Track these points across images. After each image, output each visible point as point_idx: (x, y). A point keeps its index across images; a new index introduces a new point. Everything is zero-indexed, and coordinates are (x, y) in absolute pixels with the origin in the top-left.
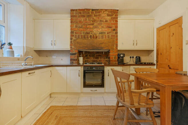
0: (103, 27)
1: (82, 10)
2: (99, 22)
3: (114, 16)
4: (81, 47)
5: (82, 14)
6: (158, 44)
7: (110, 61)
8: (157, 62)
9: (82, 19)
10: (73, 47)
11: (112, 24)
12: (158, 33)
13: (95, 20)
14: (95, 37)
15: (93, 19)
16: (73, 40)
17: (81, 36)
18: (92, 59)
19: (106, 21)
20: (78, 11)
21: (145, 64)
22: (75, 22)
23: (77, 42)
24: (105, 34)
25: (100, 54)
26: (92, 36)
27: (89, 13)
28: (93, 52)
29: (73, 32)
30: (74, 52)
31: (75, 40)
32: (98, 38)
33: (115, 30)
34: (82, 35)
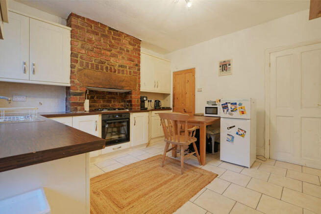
0: (123, 58)
1: (93, 22)
2: (118, 50)
3: (136, 47)
4: (90, 84)
5: (93, 28)
6: (174, 88)
7: (131, 105)
8: (173, 106)
9: (93, 37)
10: (76, 81)
11: (134, 56)
12: (174, 78)
13: (113, 45)
14: (113, 70)
15: (110, 42)
16: (76, 70)
17: (91, 65)
18: (102, 102)
19: (128, 51)
20: (86, 21)
21: (164, 109)
22: (80, 39)
23: (85, 75)
24: (126, 68)
25: (113, 96)
26: (109, 68)
27: (104, 31)
28: (103, 92)
29: (78, 55)
30: (79, 91)
31: (81, 70)
32: (117, 72)
33: (138, 65)
34: (93, 64)
